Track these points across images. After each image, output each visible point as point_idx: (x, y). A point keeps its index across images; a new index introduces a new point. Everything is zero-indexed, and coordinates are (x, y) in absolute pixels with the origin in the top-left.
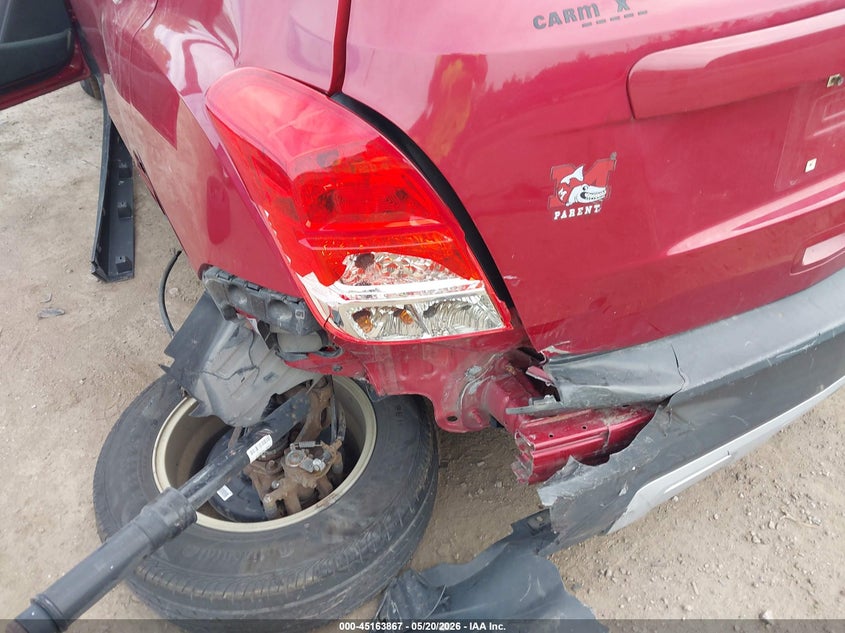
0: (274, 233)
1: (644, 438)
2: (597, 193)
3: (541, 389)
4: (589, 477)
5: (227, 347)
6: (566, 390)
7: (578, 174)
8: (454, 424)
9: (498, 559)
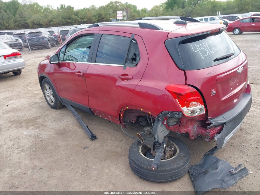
0: (179, 102)
1: (224, 129)
2: (215, 92)
3: (209, 124)
4: (219, 135)
5: (160, 127)
6: (213, 123)
7: (213, 90)
8: (192, 137)
9: (205, 160)
